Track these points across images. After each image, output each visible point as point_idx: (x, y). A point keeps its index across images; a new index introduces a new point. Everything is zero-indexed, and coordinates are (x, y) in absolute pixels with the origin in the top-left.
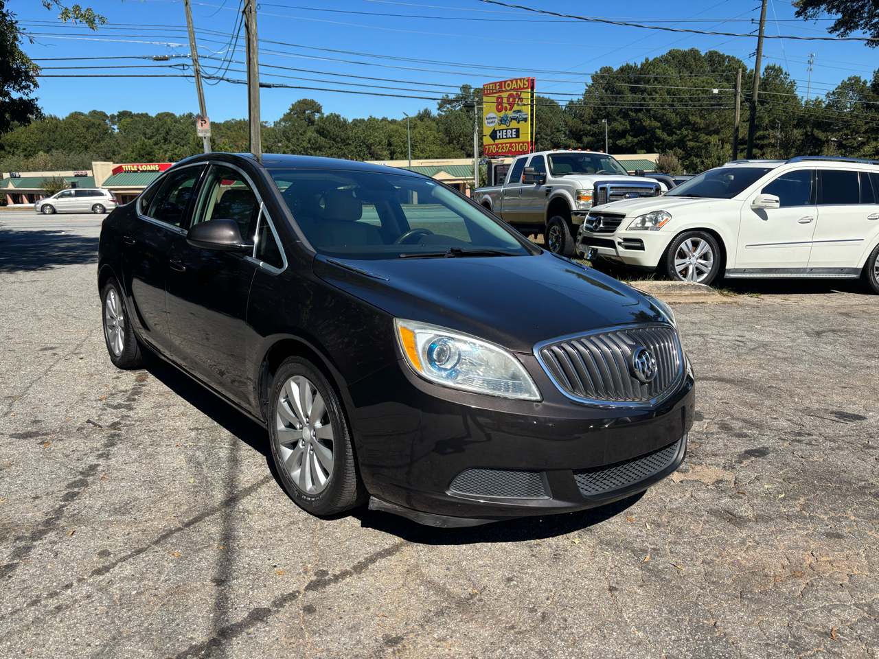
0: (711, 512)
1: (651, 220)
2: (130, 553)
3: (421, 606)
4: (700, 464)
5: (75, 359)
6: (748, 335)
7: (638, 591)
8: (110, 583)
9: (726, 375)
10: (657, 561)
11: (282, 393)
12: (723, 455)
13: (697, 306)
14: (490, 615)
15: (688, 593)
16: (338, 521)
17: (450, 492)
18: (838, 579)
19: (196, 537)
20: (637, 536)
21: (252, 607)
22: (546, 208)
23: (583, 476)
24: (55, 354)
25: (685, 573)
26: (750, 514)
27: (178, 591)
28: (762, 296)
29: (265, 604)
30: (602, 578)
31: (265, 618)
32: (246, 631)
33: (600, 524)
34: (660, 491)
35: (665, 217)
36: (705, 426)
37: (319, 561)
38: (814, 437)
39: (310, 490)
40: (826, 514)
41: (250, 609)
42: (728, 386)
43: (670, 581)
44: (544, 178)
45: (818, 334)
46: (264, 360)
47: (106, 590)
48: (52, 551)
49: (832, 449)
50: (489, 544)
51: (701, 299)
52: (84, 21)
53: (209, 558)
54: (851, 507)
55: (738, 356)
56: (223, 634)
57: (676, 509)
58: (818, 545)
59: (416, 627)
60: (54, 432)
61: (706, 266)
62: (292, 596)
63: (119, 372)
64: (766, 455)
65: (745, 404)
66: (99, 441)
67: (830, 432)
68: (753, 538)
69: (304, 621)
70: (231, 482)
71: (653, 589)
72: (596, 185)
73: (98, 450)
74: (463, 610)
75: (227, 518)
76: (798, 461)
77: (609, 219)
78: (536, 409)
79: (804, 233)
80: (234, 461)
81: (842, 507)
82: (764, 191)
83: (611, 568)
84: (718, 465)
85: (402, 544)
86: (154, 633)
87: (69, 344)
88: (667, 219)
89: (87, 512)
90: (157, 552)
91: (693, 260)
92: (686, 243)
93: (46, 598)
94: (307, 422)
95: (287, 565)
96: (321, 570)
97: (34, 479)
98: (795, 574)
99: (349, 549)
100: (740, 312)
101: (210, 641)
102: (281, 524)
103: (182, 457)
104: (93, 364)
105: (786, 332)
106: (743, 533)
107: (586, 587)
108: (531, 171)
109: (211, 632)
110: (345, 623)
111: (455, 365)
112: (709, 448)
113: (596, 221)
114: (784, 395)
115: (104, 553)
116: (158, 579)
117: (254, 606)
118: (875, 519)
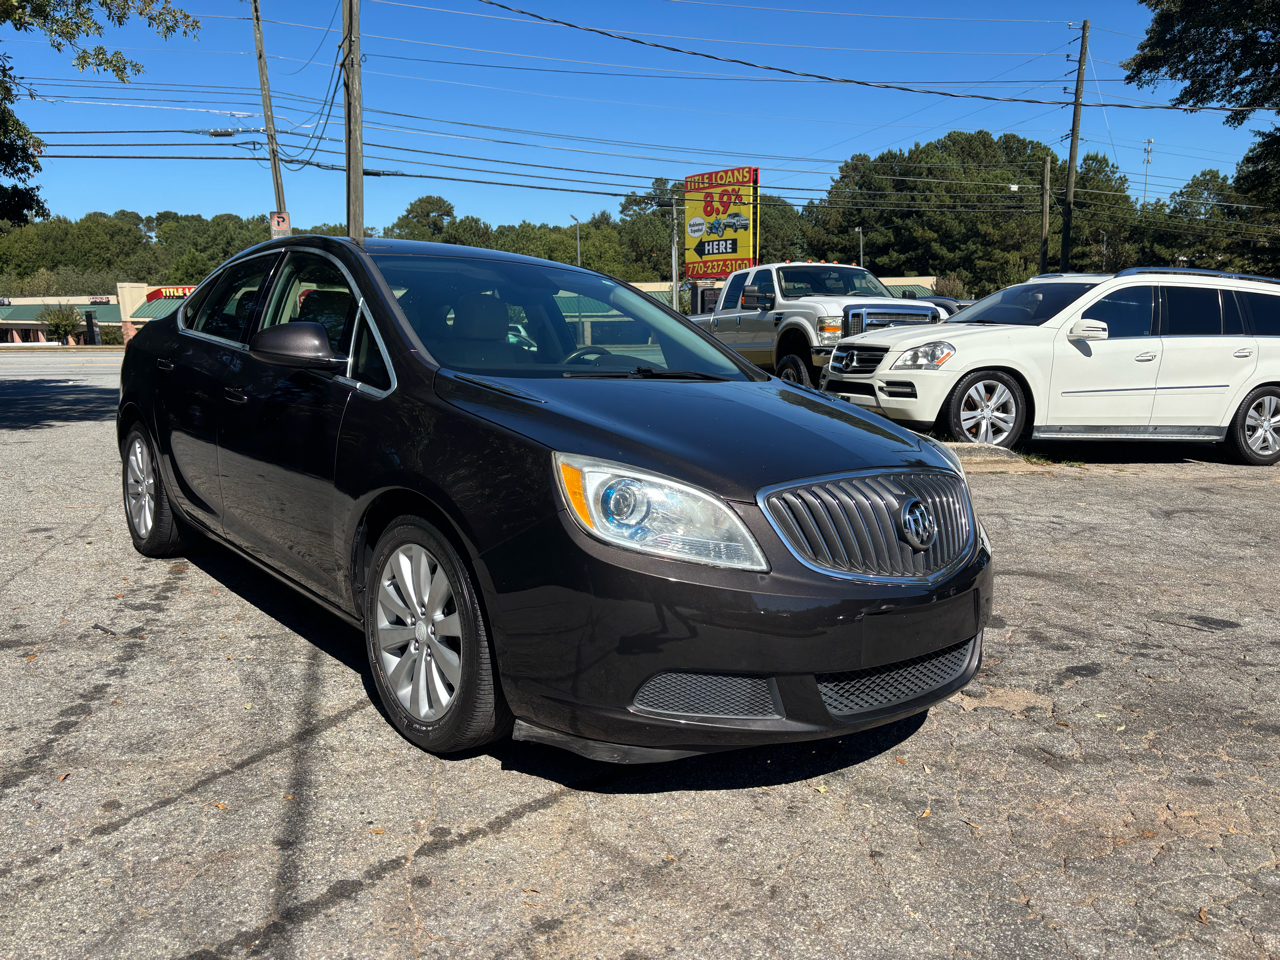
0: (1019, 750)
1: (926, 355)
2: (150, 805)
3: (590, 877)
4: (1002, 686)
5: (80, 544)
6: (1068, 515)
7: (914, 857)
8: (120, 845)
9: (1037, 568)
10: (940, 816)
11: (387, 573)
12: (1035, 674)
13: (993, 477)
14: (694, 889)
15: (986, 860)
16: (468, 761)
17: (634, 707)
18: (1207, 841)
19: (251, 783)
20: (912, 783)
21: (334, 878)
22: (775, 343)
23: (831, 686)
24: (50, 537)
25: (982, 834)
26: (1076, 753)
27: (222, 857)
28: (1087, 466)
29: (354, 875)
30: (859, 839)
31: (354, 895)
32: (324, 912)
33: (857, 766)
34: (945, 722)
35: (946, 351)
36: (1007, 636)
37: (437, 815)
38: (1166, 650)
39: (425, 717)
40: (1186, 752)
41: (331, 882)
42: (1041, 582)
43: (961, 844)
44: (773, 301)
45: (1168, 514)
46: (360, 524)
47: (113, 855)
48: (32, 801)
49: (1193, 666)
50: (693, 793)
51: (999, 468)
52: (110, 70)
53: (270, 813)
54: (1222, 744)
55: (1054, 542)
56: (288, 917)
57: (968, 745)
58: (1176, 795)
59: (581, 906)
60: (43, 641)
61: (1006, 422)
62: (396, 864)
63: (145, 562)
64: (1097, 673)
65: (1066, 606)
66: (110, 653)
67: (1188, 643)
68: (1081, 785)
69: (413, 897)
70: (307, 708)
71: (936, 855)
72: (846, 310)
73: (109, 665)
74: (653, 883)
75: (300, 757)
76: (1143, 681)
77: (865, 355)
78: (762, 583)
79: (1145, 375)
80: (313, 680)
81: (1209, 743)
82: (1086, 315)
83: (873, 826)
84: (1028, 687)
85: (562, 793)
86: (184, 915)
87: (72, 524)
88: (948, 354)
89: (89, 748)
90: (192, 803)
91: (987, 413)
92: (976, 388)
93: (20, 867)
94: (423, 614)
95: (389, 820)
96: (439, 828)
97: (11, 704)
98: (1145, 834)
99: (482, 799)
100: (1056, 485)
101: (269, 927)
102: (381, 765)
103: (235, 674)
104: (107, 550)
105: (1122, 511)
106: (1067, 779)
107: (837, 851)
108: (754, 291)
109: (270, 915)
110: (475, 900)
111: (642, 520)
112: (1013, 664)
113: (847, 357)
114: (1120, 595)
115: (112, 805)
116: (193, 841)
117: (338, 876)
118: (1258, 759)
